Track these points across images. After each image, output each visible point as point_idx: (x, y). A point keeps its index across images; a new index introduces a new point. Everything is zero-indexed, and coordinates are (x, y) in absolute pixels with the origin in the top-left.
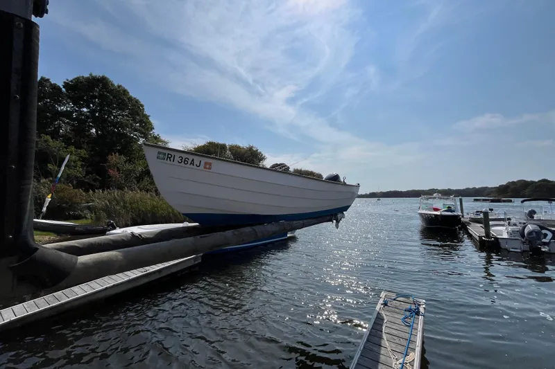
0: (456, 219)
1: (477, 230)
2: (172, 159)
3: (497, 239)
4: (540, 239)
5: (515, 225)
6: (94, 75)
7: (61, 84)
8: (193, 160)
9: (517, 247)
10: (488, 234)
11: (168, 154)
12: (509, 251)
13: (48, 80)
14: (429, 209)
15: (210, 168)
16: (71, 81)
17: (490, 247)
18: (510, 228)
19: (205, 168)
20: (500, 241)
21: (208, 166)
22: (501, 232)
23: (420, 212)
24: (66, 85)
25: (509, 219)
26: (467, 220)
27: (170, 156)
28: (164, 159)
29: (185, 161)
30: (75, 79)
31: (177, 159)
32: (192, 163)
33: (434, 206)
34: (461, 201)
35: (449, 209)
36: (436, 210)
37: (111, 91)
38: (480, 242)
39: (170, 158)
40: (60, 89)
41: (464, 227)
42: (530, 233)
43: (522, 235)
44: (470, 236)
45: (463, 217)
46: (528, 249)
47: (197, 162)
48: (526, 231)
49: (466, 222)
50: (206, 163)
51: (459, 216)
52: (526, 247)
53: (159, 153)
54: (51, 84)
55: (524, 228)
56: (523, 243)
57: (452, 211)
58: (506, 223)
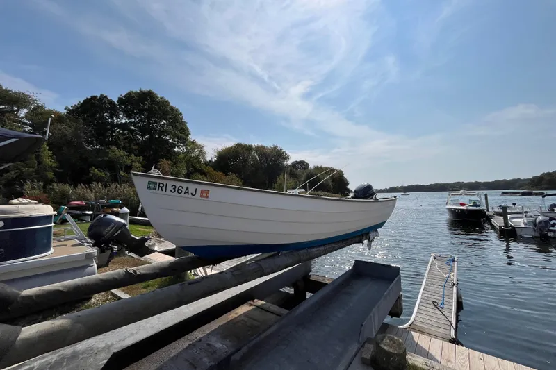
0: (481, 213)
1: (498, 222)
2: (164, 188)
3: (514, 228)
4: (547, 227)
5: (531, 217)
6: (143, 89)
7: (115, 100)
8: (187, 188)
9: (530, 233)
10: (506, 224)
11: (160, 183)
12: (523, 237)
13: (106, 97)
14: (456, 204)
15: (207, 197)
16: (125, 97)
17: (508, 234)
18: (526, 219)
19: (202, 196)
20: (516, 229)
21: (205, 194)
22: (519, 222)
23: (448, 207)
24: (120, 100)
25: (526, 212)
26: (492, 214)
27: (161, 185)
28: (155, 189)
29: (179, 189)
30: (128, 94)
31: (170, 188)
32: (187, 191)
33: (461, 202)
34: (486, 196)
35: (475, 204)
36: (462, 205)
37: (158, 103)
38: (500, 231)
39: (162, 187)
40: (114, 104)
41: (488, 219)
42: (540, 222)
43: (535, 225)
44: (493, 227)
45: (488, 210)
46: (539, 235)
47: (192, 190)
48: (537, 221)
49: (490, 215)
50: (202, 191)
51: (484, 210)
52: (537, 234)
53: (150, 183)
54: (108, 100)
55: (536, 219)
56: (535, 230)
57: (477, 206)
58: (524, 215)
